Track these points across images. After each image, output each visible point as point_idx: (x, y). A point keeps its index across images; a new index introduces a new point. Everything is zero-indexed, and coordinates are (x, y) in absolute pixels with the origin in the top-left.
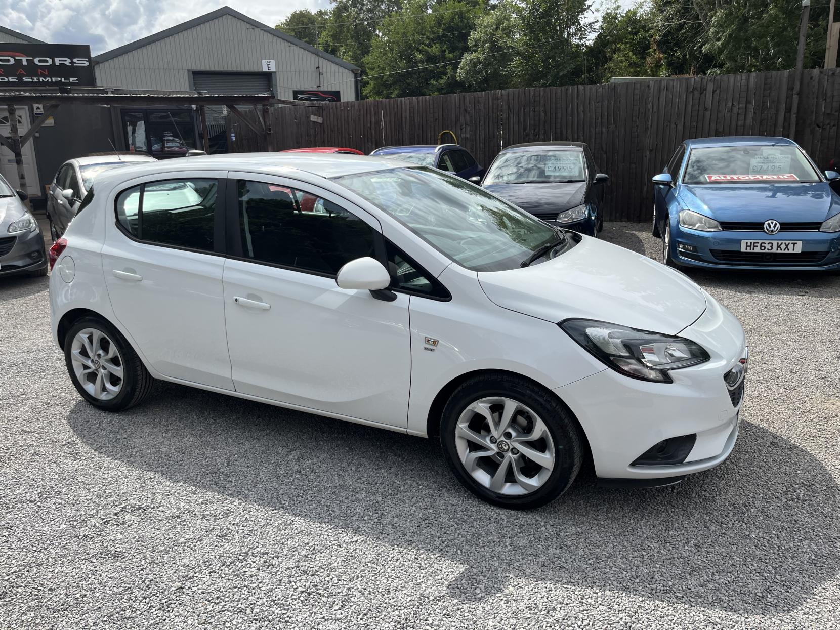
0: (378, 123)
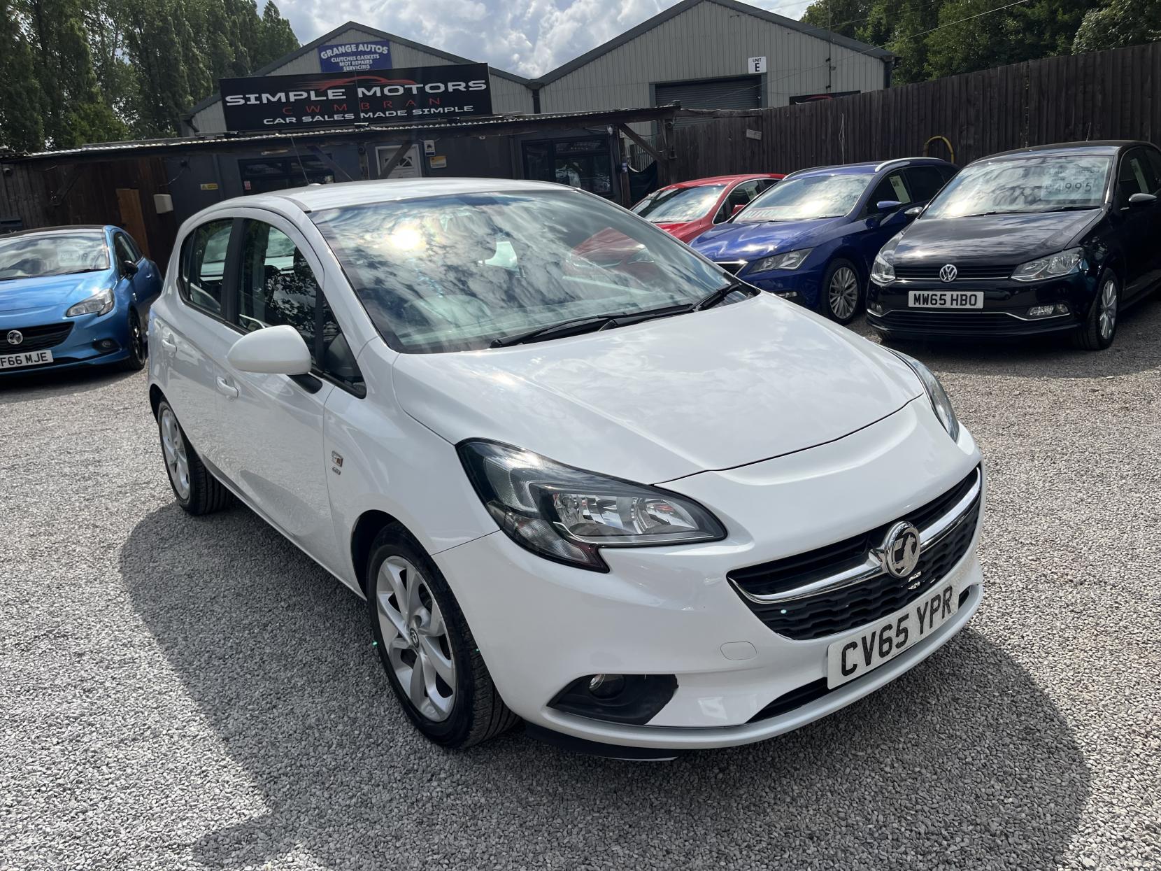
0: (836, 132)
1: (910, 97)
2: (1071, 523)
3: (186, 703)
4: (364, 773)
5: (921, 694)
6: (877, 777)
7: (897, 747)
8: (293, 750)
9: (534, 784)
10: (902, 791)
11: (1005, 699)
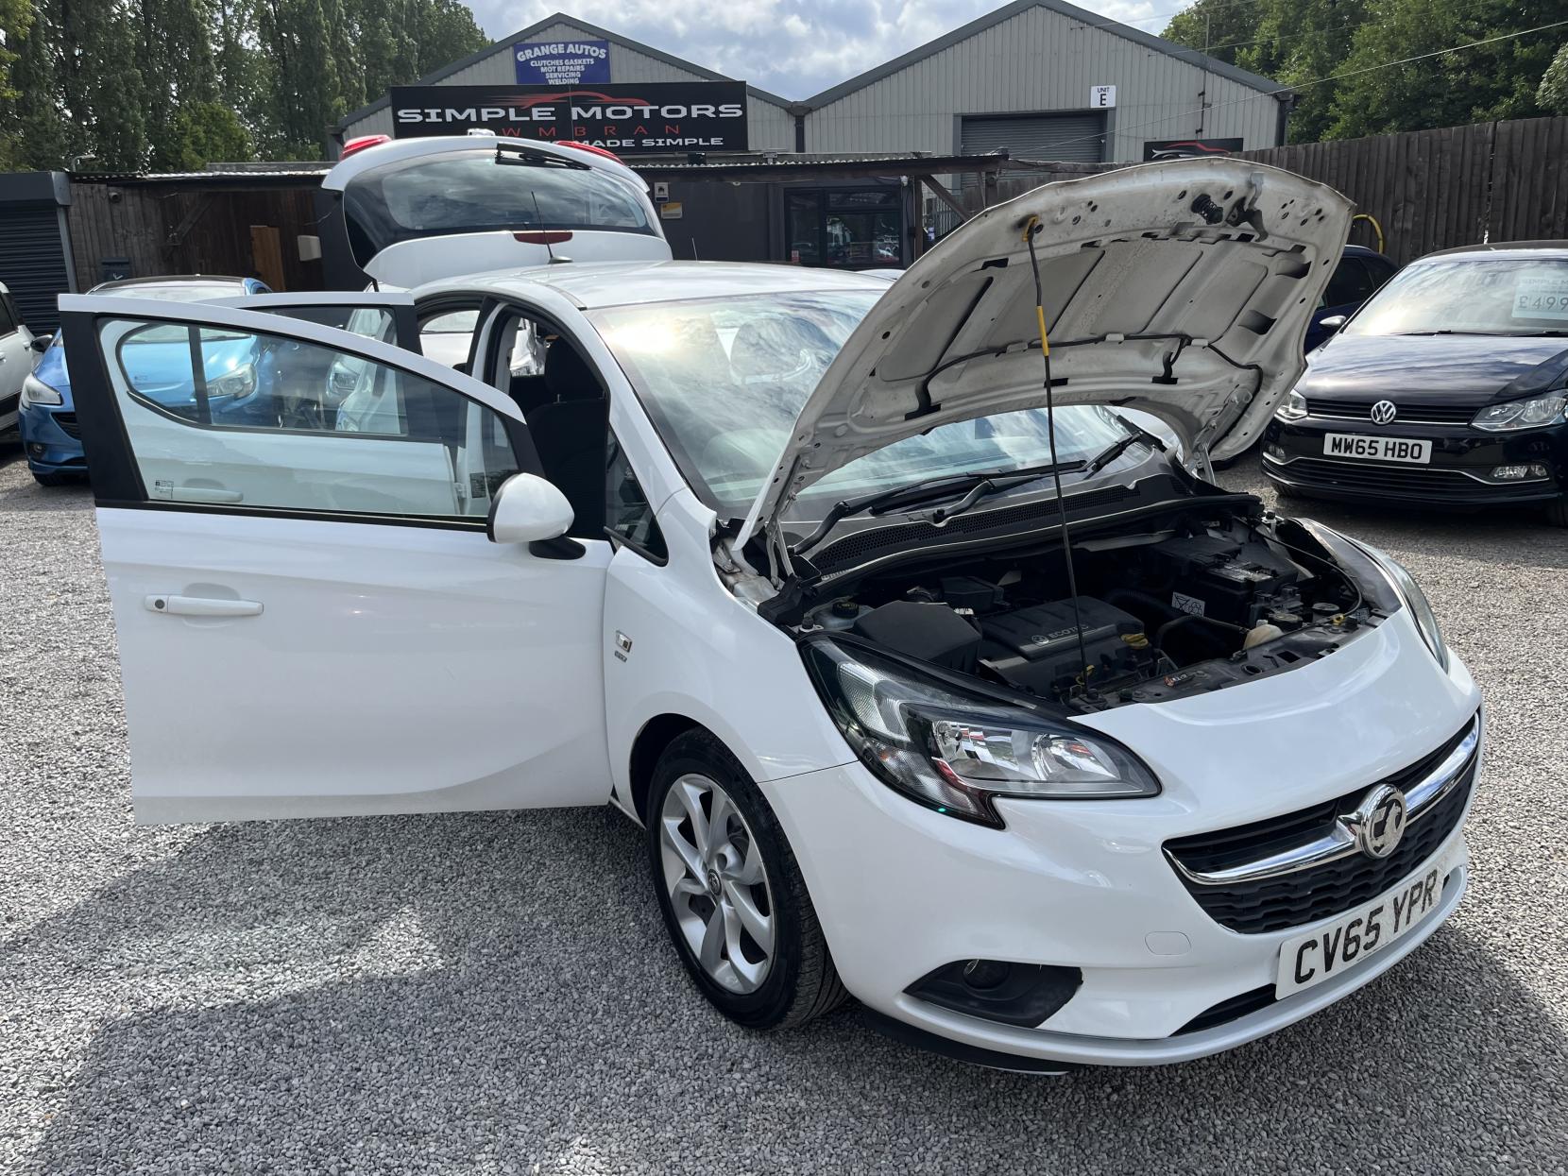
2: (1563, 778)
3: (402, 939)
4: (642, 1052)
5: (1376, 1006)
6: (1326, 1115)
7: (1349, 1076)
8: (547, 1015)
9: (868, 1087)
10: (1361, 1138)
11: (1490, 1019)
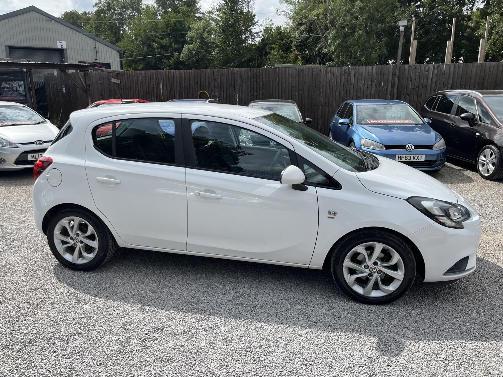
0: (158, 85)
1: (191, 74)
